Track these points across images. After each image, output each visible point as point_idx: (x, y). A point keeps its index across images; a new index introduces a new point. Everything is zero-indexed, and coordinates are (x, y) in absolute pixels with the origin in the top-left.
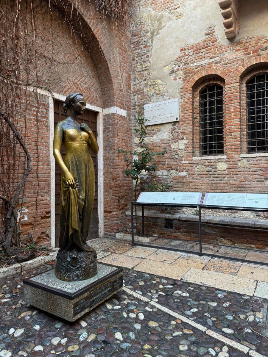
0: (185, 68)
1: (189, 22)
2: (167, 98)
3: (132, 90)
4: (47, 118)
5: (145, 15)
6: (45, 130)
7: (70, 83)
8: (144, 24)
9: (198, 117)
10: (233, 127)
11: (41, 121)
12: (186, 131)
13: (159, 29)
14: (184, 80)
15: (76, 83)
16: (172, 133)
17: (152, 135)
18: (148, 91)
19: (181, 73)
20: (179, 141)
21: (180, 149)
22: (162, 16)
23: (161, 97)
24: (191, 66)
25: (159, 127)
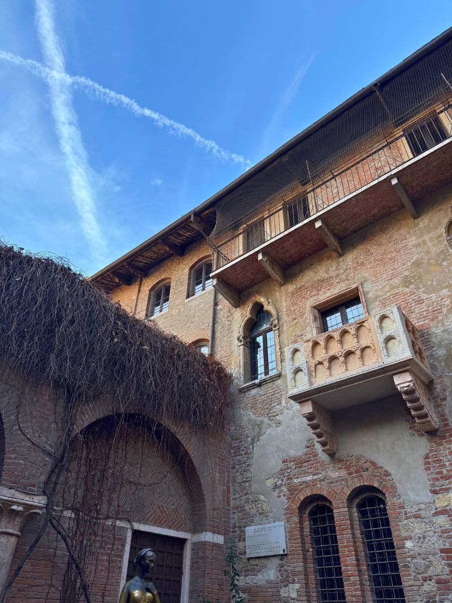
0: (289, 484)
1: (288, 432)
2: (271, 520)
3: (231, 506)
4: (121, 556)
5: (245, 418)
6: (117, 573)
7: (154, 507)
8: (244, 428)
9: (311, 550)
10: (349, 568)
11: (113, 561)
12: (296, 570)
13: (259, 435)
14: (288, 499)
15: (162, 506)
16: (280, 571)
17: (256, 572)
18: (250, 509)
19: (284, 489)
20: (290, 585)
21: (292, 599)
22: (262, 422)
23: (264, 518)
24: (295, 481)
25: (264, 561)
